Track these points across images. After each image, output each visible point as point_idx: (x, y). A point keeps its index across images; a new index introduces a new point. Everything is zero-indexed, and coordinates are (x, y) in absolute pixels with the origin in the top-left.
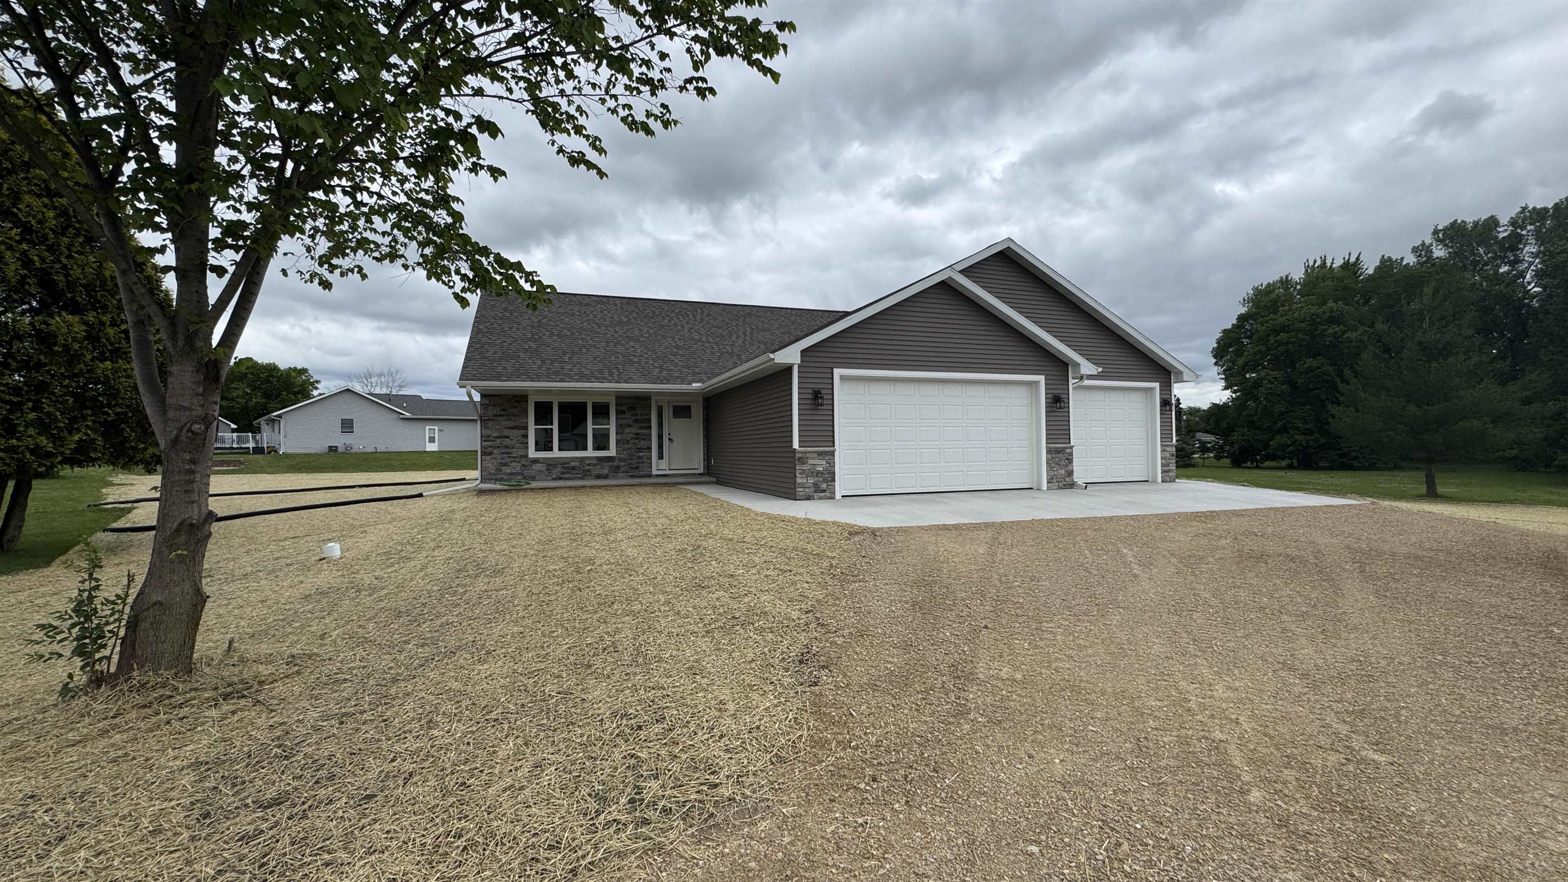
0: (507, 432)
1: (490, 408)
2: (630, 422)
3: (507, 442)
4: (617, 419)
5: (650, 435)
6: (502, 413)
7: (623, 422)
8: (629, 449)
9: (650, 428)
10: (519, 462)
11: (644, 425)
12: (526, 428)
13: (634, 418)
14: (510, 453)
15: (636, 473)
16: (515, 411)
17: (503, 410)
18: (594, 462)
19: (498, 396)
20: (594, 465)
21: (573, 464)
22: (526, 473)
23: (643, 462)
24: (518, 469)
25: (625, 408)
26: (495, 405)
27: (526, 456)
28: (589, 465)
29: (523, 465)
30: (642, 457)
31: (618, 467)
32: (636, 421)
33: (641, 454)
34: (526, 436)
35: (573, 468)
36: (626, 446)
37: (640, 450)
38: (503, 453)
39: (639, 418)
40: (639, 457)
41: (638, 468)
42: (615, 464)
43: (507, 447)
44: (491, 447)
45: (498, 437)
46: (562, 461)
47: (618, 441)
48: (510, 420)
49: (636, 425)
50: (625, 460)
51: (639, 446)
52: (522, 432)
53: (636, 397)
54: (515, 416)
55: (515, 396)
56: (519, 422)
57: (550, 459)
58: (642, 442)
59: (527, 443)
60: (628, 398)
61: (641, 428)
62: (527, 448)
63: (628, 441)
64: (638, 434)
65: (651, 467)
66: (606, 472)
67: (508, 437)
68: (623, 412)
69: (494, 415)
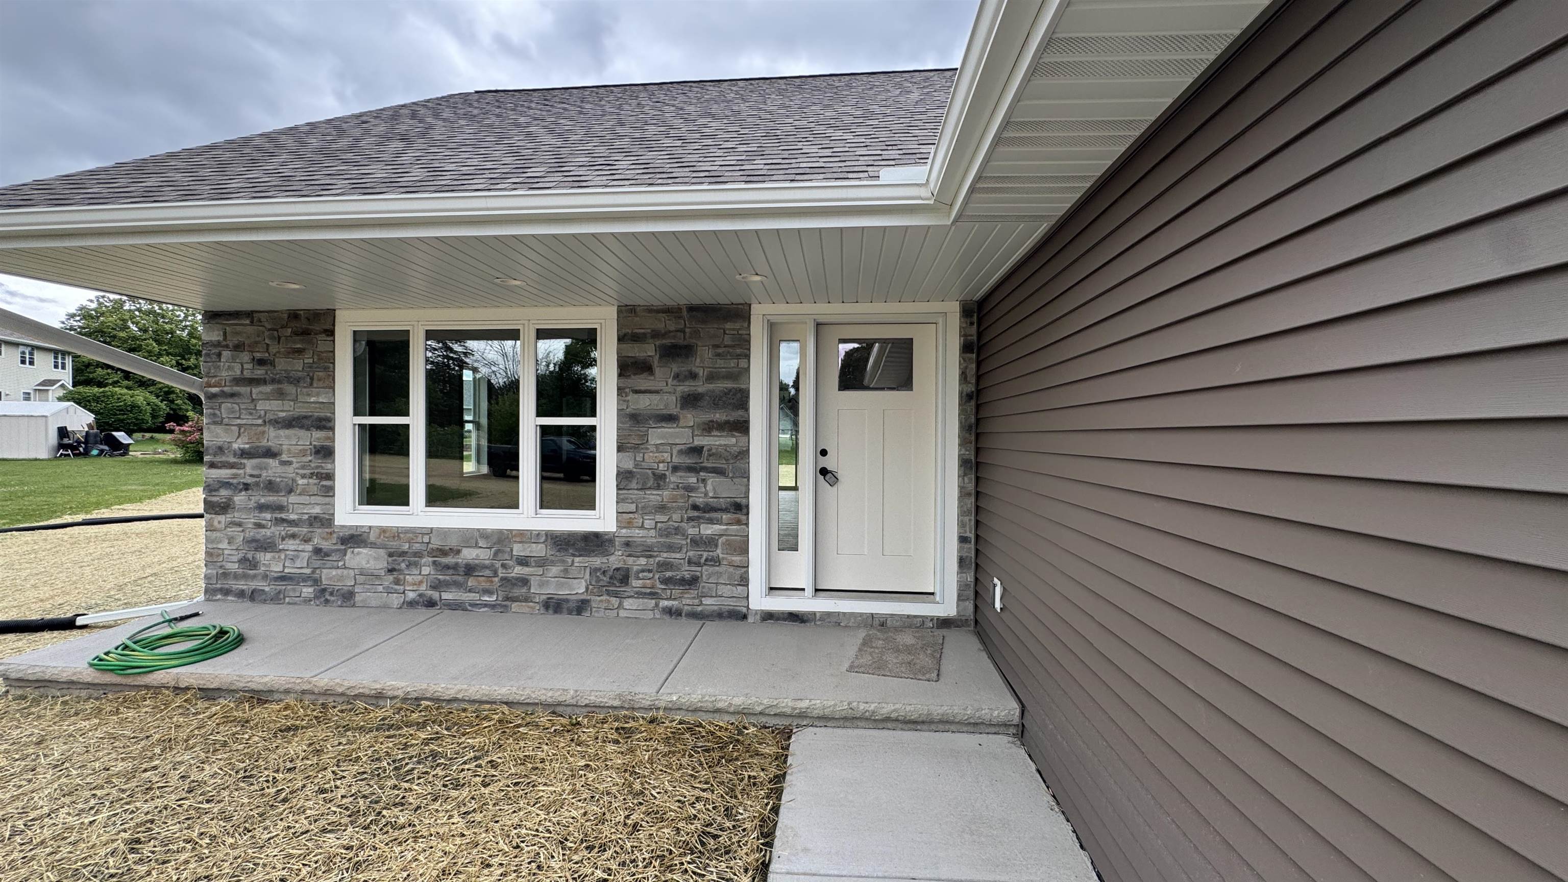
0: (275, 438)
1: (226, 354)
2: (668, 402)
3: (273, 469)
4: (620, 390)
5: (745, 454)
6: (260, 372)
7: (644, 403)
8: (662, 508)
9: (743, 427)
10: (307, 541)
11: (719, 416)
12: (326, 423)
13: (685, 388)
14: (280, 508)
15: (687, 600)
16: (297, 365)
17: (261, 362)
18: (539, 550)
19: (250, 314)
20: (542, 563)
21: (469, 555)
22: (328, 576)
23: (716, 561)
24: (300, 565)
25: (648, 351)
26: (238, 347)
27: (325, 521)
28: (523, 562)
29: (317, 551)
30: (711, 542)
31: (623, 577)
32: (691, 401)
33: (708, 530)
34: (326, 452)
35: (470, 570)
36: (654, 497)
37: (704, 512)
38: (262, 508)
39: (701, 387)
40: (696, 542)
41: (693, 582)
42: (616, 559)
43: (271, 486)
44: (226, 485)
45: (244, 454)
46: (436, 543)
47: (624, 477)
48: (281, 395)
49: (689, 418)
50: (648, 551)
51: (700, 500)
52: (318, 436)
53: (692, 309)
54: (296, 381)
55: (294, 315)
56: (311, 401)
57: (397, 534)
58: (713, 483)
59: (330, 477)
60: (668, 311)
61: (709, 428)
62: (329, 491)
63: (660, 478)
64: (697, 451)
65: (744, 581)
66: (578, 588)
67: (270, 453)
68: (644, 367)
69: (238, 381)
